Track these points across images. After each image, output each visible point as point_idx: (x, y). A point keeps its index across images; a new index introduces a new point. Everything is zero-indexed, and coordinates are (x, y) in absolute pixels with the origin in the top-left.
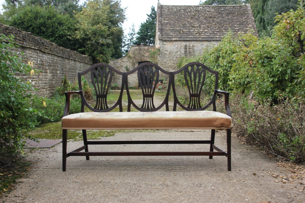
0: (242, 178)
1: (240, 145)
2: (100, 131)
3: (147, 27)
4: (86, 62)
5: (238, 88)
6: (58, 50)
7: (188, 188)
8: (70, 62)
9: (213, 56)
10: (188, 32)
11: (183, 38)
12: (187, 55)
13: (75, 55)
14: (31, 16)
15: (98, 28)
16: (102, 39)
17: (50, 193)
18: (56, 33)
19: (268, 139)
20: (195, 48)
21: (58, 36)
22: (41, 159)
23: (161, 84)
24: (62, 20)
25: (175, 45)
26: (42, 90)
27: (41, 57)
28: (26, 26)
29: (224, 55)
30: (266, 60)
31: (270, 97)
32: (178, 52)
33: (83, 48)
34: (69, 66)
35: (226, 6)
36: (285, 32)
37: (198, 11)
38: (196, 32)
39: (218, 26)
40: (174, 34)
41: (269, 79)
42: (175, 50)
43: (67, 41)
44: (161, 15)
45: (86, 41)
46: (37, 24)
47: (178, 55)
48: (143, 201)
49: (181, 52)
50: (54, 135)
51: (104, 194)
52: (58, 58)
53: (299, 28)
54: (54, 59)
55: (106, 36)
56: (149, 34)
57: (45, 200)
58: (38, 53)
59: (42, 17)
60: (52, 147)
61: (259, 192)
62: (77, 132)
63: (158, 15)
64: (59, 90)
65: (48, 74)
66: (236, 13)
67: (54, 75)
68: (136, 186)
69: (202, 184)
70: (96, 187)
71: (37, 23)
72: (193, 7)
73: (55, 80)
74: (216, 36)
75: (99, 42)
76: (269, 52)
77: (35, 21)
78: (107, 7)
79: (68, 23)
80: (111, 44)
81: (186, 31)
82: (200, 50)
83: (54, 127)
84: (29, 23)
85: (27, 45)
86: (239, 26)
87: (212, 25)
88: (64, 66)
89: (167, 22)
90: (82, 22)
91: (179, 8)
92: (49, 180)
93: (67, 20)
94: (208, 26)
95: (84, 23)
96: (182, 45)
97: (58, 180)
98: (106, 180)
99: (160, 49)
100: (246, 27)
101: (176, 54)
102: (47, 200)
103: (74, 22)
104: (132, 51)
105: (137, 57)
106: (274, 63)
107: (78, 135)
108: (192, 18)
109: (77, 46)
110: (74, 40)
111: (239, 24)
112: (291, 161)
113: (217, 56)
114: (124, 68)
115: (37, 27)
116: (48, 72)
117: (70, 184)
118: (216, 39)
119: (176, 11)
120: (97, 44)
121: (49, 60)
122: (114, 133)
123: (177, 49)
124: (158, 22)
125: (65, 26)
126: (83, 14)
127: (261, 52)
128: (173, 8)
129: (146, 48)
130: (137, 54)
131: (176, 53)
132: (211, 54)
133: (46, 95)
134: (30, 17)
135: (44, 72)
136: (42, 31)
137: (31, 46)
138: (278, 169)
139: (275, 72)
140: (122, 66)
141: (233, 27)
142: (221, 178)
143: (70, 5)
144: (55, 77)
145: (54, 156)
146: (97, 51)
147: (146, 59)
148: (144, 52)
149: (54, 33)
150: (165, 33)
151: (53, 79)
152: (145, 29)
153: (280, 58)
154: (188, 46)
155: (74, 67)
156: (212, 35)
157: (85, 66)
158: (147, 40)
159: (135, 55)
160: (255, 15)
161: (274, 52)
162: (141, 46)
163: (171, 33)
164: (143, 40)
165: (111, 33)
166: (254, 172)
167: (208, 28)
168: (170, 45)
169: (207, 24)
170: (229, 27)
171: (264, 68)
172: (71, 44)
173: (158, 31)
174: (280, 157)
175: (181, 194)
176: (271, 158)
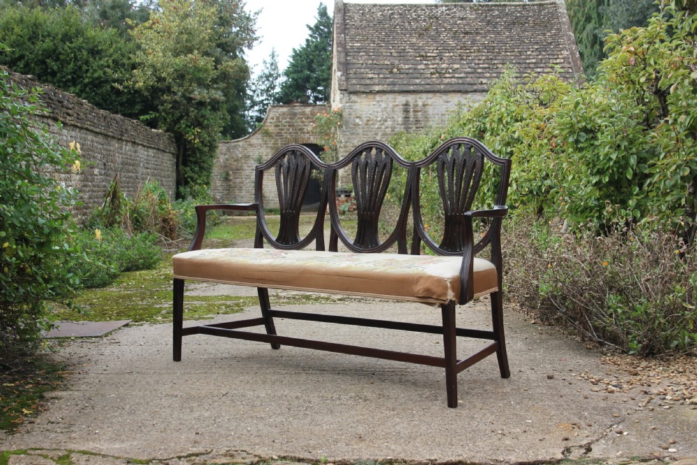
0: (524, 385)
1: (525, 326)
2: (209, 304)
3: (308, 57)
4: (161, 147)
5: (527, 202)
6: (94, 117)
7: (411, 402)
8: (124, 147)
9: (469, 129)
10: (411, 71)
11: (399, 85)
12: (410, 128)
13: (135, 129)
14: (21, 33)
15: (191, 63)
16: (199, 90)
17: (120, 416)
18: (84, 75)
19: (583, 307)
20: (430, 110)
21: (89, 83)
22: (87, 358)
23: (347, 201)
24: (100, 42)
25: (381, 103)
29: (495, 125)
30: (584, 137)
31: (595, 220)
32: (388, 120)
33: (151, 112)
34: (121, 156)
35: (505, 5)
36: (625, 72)
37: (437, 18)
38: (432, 70)
39: (486, 54)
40: (377, 76)
41: (591, 178)
42: (379, 114)
43: (111, 94)
44: (344, 28)
45: (160, 94)
46: (38, 54)
47: (387, 128)
48: (317, 425)
49: (395, 121)
51: (235, 415)
52: (94, 138)
53: (655, 63)
54: (85, 140)
55: (208, 82)
56: (314, 74)
57: (114, 427)
58: (48, 125)
59: (49, 35)
60: (106, 336)
61: (556, 408)
62: (158, 306)
63: (337, 27)
64: (101, 215)
65: (74, 175)
66: (531, 22)
67: (86, 178)
68: (301, 401)
69: (439, 395)
70: (216, 404)
71: (36, 51)
72: (424, 8)
73: (89, 191)
74: (482, 80)
75: (192, 96)
76: (591, 118)
77: (32, 46)
78: (212, 10)
79: (114, 51)
80: (223, 102)
81: (407, 67)
82: (442, 115)
83: (99, 298)
86: (538, 55)
87: (472, 52)
88: (108, 155)
89: (359, 45)
90: (149, 48)
91: (388, 10)
92: (116, 393)
93: (112, 43)
94: (460, 55)
95: (154, 50)
96: (397, 103)
97: (134, 393)
98: (236, 392)
99: (344, 114)
100: (556, 57)
101: (383, 124)
102: (118, 427)
103: (130, 49)
104: (273, 118)
105: (286, 133)
106: (601, 143)
107: (159, 313)
108: (420, 34)
109: (137, 107)
110: (129, 92)
111: (537, 49)
112: (631, 352)
113: (480, 129)
114: (252, 162)
115: (36, 60)
117: (161, 399)
118: (480, 87)
119: (382, 18)
120: (188, 103)
122: (243, 307)
123: (385, 113)
124: (338, 47)
125: (106, 59)
126: (151, 28)
127: (573, 117)
128: (374, 10)
129: (308, 110)
130: (285, 126)
131: (382, 122)
132: (465, 124)
134: (19, 35)
136: (49, 71)
138: (603, 368)
139: (603, 163)
140: (249, 156)
141: (523, 57)
143: (116, 3)
144: (90, 183)
145: (114, 351)
146: (187, 120)
147: (309, 138)
148: (302, 122)
149: (80, 74)
150: (355, 73)
151: (85, 188)
153: (613, 131)
154: (411, 104)
155: (133, 160)
156: (472, 78)
157: (159, 158)
158: (310, 91)
159: (280, 129)
160: (579, 26)
161: (600, 117)
162: (295, 106)
163: (370, 72)
164: (299, 91)
165: (221, 74)
166: (551, 373)
167: (461, 60)
168: (368, 103)
169: (458, 50)
170: (512, 58)
171: (580, 155)
172: (123, 102)
173: (338, 68)
174: (609, 345)
175: (395, 412)
176: (590, 349)
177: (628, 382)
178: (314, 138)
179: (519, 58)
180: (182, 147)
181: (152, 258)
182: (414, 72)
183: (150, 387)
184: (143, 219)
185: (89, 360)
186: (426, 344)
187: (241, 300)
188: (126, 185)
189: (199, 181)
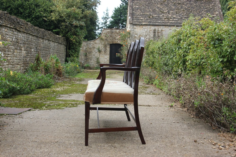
0: (184, 144)
1: (189, 118)
2: (65, 103)
3: (120, 11)
4: (60, 42)
5: (195, 68)
6: (33, 29)
7: (134, 149)
8: (45, 41)
9: (175, 39)
10: (157, 17)
11: (152, 22)
12: (156, 39)
13: (49, 35)
15: (73, 11)
16: (75, 21)
17: (10, 149)
18: (33, 14)
19: (212, 112)
20: (164, 33)
21: (34, 17)
22: (7, 123)
24: (39, 2)
25: (145, 29)
26: (16, 66)
27: (17, 35)
28: (4, 7)
29: (185, 38)
30: (217, 42)
32: (148, 36)
33: (57, 29)
34: (43, 45)
36: (235, 16)
38: (165, 17)
39: (186, 12)
40: (144, 19)
41: (219, 59)
42: (144, 33)
43: (42, 22)
45: (61, 22)
46: (16, 5)
47: (147, 38)
50: (23, 105)
51: (58, 152)
52: (32, 37)
54: (28, 38)
55: (79, 18)
56: (122, 18)
57: (6, 154)
58: (13, 31)
60: (19, 114)
61: (195, 155)
62: (44, 103)
64: (33, 67)
65: (23, 51)
67: (28, 52)
69: (146, 147)
70: (52, 146)
71: (15, 4)
73: (29, 57)
75: (72, 24)
76: (221, 35)
77: (14, 3)
79: (44, 6)
80: (84, 26)
81: (156, 16)
82: (168, 34)
83: (24, 99)
84: (8, 3)
85: (3, 23)
86: (206, 13)
87: (180, 11)
88: (38, 44)
89: (138, 7)
90: (57, 5)
92: (12, 139)
93: (44, 2)
94: (176, 12)
95: (59, 6)
96: (151, 29)
97: (19, 140)
98: (61, 141)
99: (131, 33)
100: (213, 14)
101: (145, 37)
102: (7, 154)
103: (50, 5)
104: (104, 33)
105: (109, 39)
106: (224, 45)
107: (45, 105)
108: (161, 4)
109: (52, 27)
110: (49, 21)
111: (206, 11)
112: (231, 132)
113: (179, 39)
114: (96, 49)
115: (15, 8)
116: (22, 50)
117: (29, 143)
120: (71, 26)
121: (24, 38)
122: (78, 105)
123: (146, 33)
124: (130, 7)
127: (213, 34)
129: (118, 31)
130: (109, 36)
132: (173, 37)
133: (20, 71)
135: (18, 49)
136: (20, 12)
137: (6, 24)
138: (219, 138)
139: (224, 53)
140: (95, 47)
141: (200, 14)
142: (164, 143)
144: (30, 54)
145: (19, 121)
146: (71, 32)
147: (117, 42)
148: (115, 35)
149: (31, 14)
150: (136, 18)
151: (27, 56)
152: (119, 13)
153: (229, 40)
154: (157, 30)
155: (48, 46)
156: (180, 21)
157: (59, 46)
158: (120, 24)
159: (107, 38)
160: (223, 3)
161: (224, 35)
162: (113, 29)
163: (141, 17)
164: (116, 24)
165: (84, 16)
166: (196, 139)
167: (176, 14)
168: (140, 29)
169: (175, 10)
170: (196, 14)
171: (215, 49)
172: (47, 25)
173: (129, 15)
174: (222, 128)
175: (126, 154)
176: (214, 129)
177: (229, 145)
178: (120, 41)
179: (199, 14)
180: (68, 43)
181: (49, 84)
182: (158, 18)
183: (27, 137)
184: (49, 69)
185: (8, 124)
186: (146, 124)
187: (78, 102)
188: (45, 56)
189: (74, 56)
